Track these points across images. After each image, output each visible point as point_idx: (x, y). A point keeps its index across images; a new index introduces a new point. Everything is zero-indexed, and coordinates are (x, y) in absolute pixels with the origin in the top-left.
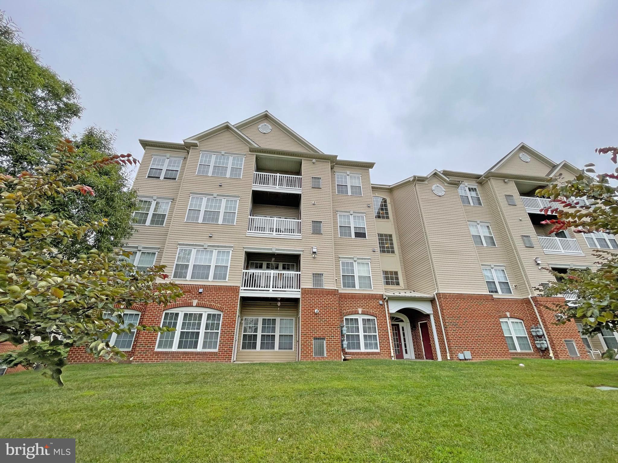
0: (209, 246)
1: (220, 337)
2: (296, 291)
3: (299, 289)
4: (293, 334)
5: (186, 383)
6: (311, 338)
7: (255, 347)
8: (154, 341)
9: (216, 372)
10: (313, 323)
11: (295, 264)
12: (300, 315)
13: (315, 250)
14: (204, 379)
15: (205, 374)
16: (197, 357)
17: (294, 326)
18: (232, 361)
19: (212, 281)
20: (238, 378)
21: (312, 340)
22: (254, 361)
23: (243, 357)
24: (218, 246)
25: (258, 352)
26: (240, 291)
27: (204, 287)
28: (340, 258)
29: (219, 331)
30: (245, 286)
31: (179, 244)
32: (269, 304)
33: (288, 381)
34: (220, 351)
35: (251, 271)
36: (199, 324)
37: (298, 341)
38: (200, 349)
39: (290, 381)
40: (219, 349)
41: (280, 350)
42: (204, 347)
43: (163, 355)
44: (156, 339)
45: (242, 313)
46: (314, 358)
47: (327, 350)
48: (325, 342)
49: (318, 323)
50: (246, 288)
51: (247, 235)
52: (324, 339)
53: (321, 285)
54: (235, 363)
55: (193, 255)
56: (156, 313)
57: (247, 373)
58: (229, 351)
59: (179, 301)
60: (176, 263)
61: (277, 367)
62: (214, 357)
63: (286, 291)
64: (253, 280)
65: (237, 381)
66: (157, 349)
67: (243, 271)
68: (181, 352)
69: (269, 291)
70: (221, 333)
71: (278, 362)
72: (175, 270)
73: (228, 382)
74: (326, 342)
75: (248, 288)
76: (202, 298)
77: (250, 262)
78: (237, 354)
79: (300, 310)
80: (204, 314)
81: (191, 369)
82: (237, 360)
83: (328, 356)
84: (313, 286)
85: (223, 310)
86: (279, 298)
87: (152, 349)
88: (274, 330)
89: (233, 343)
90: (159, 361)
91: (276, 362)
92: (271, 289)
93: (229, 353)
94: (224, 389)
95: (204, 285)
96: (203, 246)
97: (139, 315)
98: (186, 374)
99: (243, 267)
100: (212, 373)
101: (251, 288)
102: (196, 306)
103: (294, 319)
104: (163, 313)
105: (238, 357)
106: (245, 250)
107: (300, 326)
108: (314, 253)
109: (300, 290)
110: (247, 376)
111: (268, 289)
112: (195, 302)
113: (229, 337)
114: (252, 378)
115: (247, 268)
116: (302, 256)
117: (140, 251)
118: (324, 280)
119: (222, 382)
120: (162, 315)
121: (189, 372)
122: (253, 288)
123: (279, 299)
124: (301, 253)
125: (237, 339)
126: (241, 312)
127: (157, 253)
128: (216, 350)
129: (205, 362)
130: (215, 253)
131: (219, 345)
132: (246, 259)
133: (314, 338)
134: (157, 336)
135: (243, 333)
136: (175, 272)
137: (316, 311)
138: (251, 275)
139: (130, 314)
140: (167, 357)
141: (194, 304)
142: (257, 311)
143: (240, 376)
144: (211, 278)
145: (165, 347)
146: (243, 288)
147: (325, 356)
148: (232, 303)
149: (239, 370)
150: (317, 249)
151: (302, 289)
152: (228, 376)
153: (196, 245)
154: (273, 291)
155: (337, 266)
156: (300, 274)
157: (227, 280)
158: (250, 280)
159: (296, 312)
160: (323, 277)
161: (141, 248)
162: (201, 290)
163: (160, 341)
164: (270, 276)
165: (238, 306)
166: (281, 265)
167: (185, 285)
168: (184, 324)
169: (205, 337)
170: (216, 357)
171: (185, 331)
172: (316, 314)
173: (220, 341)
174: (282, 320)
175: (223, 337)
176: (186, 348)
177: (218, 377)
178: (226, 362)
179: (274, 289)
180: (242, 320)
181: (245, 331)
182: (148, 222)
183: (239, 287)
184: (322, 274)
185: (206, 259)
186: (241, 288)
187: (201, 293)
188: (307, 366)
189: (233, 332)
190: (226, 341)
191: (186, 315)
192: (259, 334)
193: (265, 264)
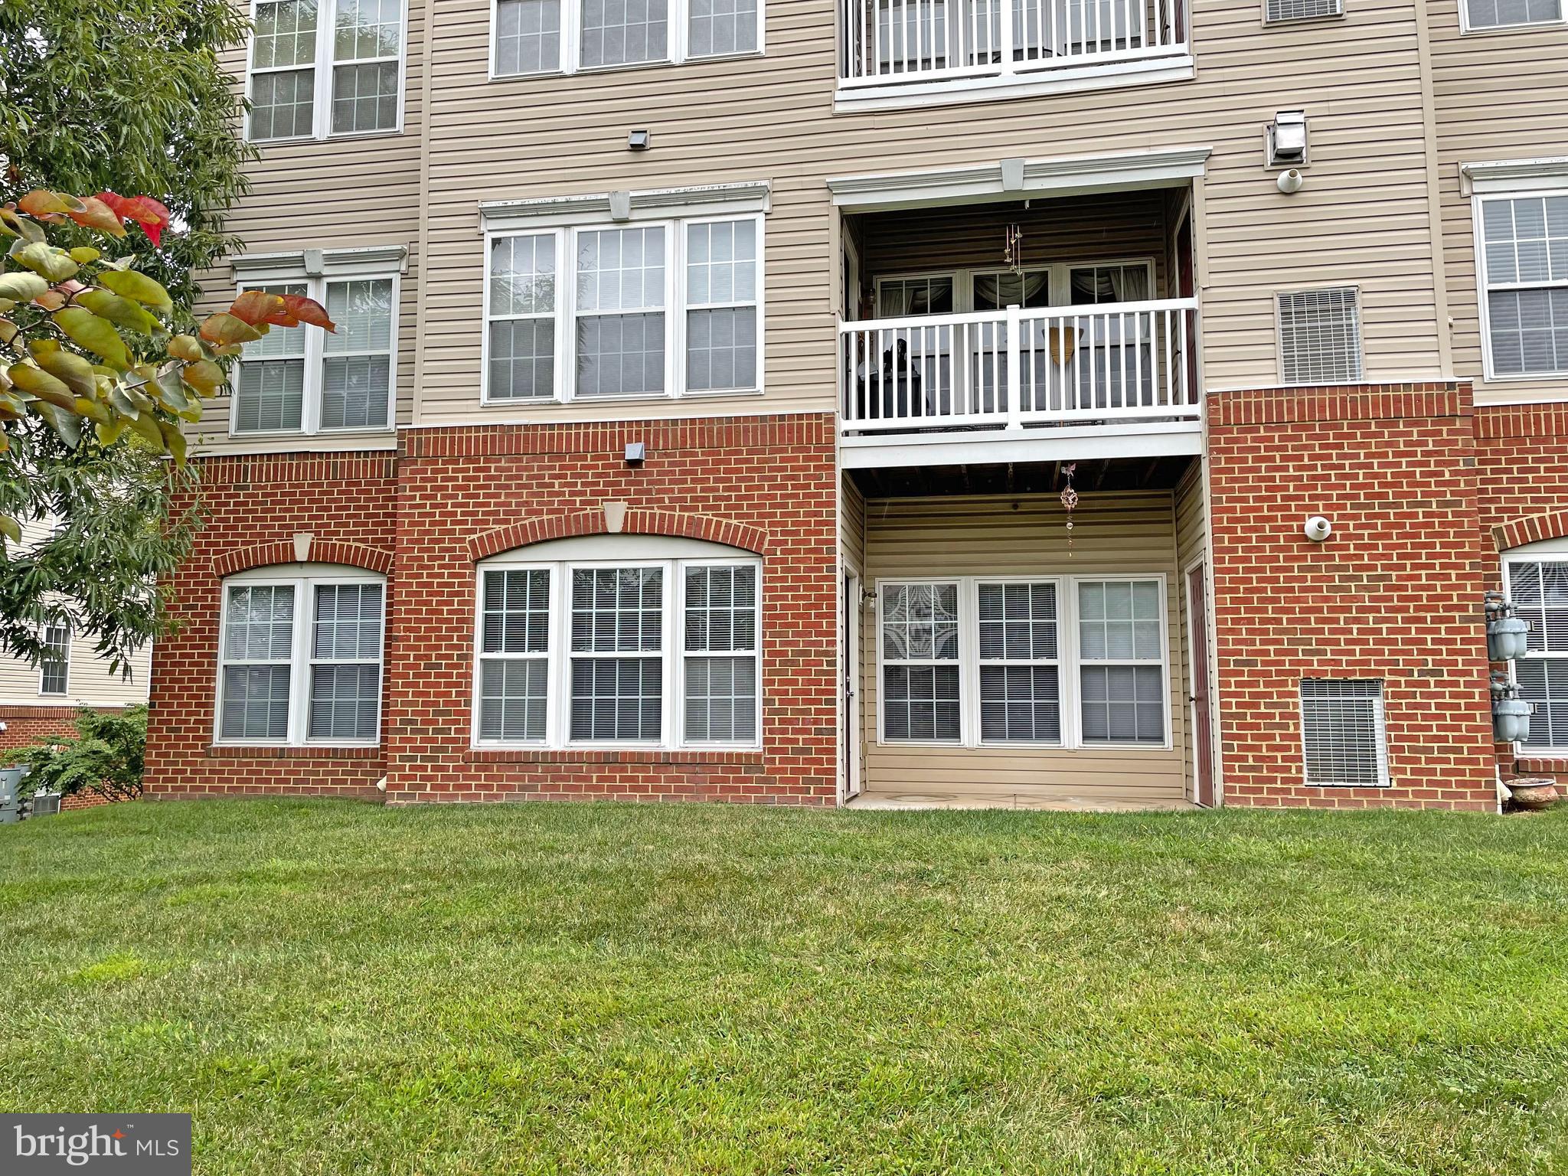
0: (638, 203)
1: (766, 683)
2: (1168, 419)
3: (1193, 400)
4: (1164, 661)
5: (586, 934)
6: (1284, 683)
7: (952, 729)
8: (458, 704)
9: (749, 868)
10: (1297, 600)
11: (1150, 263)
12: (1209, 556)
13: (1290, 139)
14: (680, 908)
15: (688, 877)
16: (667, 779)
17: (1163, 620)
18: (839, 797)
19: (685, 400)
20: (872, 910)
21: (1293, 695)
22: (954, 797)
23: (896, 774)
24: (688, 199)
25: (971, 753)
26: (841, 441)
27: (643, 430)
28: (1469, 176)
29: (757, 652)
30: (861, 415)
31: (486, 214)
32: (1007, 507)
33: (1192, 956)
34: (772, 751)
35: (889, 327)
36: (654, 622)
37: (1202, 700)
38: (672, 738)
39: (1206, 956)
40: (766, 741)
41: (1094, 745)
42: (693, 730)
43: (513, 769)
44: (467, 694)
45: (867, 559)
46: (1311, 791)
47: (1393, 749)
48: (1378, 703)
49: (1326, 599)
50: (868, 423)
51: (840, 108)
52: (1372, 686)
53: (1345, 362)
54: (855, 806)
55: (567, 264)
56: (441, 575)
57: (921, 875)
58: (819, 751)
59: (539, 512)
60: (487, 317)
61: (1096, 849)
62: (750, 780)
63: (1103, 422)
64: (902, 381)
65: (862, 935)
66: (479, 744)
67: (845, 327)
68: (589, 754)
69: (1001, 427)
70: (765, 663)
71: (1089, 807)
72: (493, 353)
73: (811, 935)
74: (1389, 706)
75: (881, 423)
76: (648, 492)
77: (878, 281)
78: (862, 759)
79: (1207, 527)
80: (668, 568)
81: (626, 844)
82: (866, 791)
83: (1401, 782)
84: (1289, 377)
85: (761, 543)
86: (1065, 463)
87: (455, 740)
88: (1047, 643)
89: (833, 712)
90: (496, 796)
91: (1077, 806)
92: (1014, 416)
93: (820, 761)
94: (781, 1000)
95: (648, 423)
96: (603, 206)
97: (378, 587)
98: (595, 874)
99: (836, 303)
100: (731, 874)
101: (896, 422)
102: (624, 534)
103: (1162, 580)
104: (473, 575)
105: (871, 774)
106: (838, 201)
107: (1211, 617)
108: (1287, 157)
109: (1197, 409)
110: (926, 896)
111: (996, 417)
112: (615, 514)
113: (811, 682)
114: (953, 919)
115: (865, 314)
116: (1199, 193)
117: (317, 277)
118: (1362, 331)
119: (778, 933)
120: (473, 585)
121: (611, 862)
122: (910, 421)
123: (1069, 471)
124: (1197, 171)
125: (855, 688)
126: (859, 552)
127: (396, 278)
128: (755, 745)
129: (705, 802)
130: (675, 236)
131: (765, 722)
132: (854, 261)
133: (1307, 684)
134: (469, 685)
135: (882, 662)
136: (494, 367)
137: (1311, 525)
138: (888, 356)
139: (344, 588)
140: (531, 779)
141: (615, 524)
142: (943, 546)
143: (882, 899)
144: (675, 382)
145: (514, 731)
146: (855, 424)
147: (1383, 779)
148: (800, 505)
149: (875, 858)
150: (1309, 132)
151: (1212, 398)
152: (814, 898)
153: (570, 208)
154: (1027, 425)
155: (1458, 232)
156: (1190, 313)
157: (760, 386)
158: (888, 381)
159: (1172, 541)
160: (1359, 315)
161: (321, 261)
162: (634, 451)
163: (486, 705)
164: (1003, 353)
165: (839, 519)
166: (1060, 278)
167: (552, 426)
168: (580, 625)
169: (693, 685)
170: (760, 780)
171: (592, 654)
172: (1316, 545)
173: (766, 702)
174: (1093, 592)
175: (782, 682)
176: (609, 735)
177: (755, 900)
178: (810, 800)
179: (1034, 416)
180: (868, 594)
181: (891, 650)
182: (322, 123)
183: (830, 419)
184: (1350, 297)
185: (631, 279)
186: (843, 425)
187: (635, 463)
188: (1292, 846)
189: (826, 653)
190: (794, 702)
191: (581, 578)
192: (969, 663)
193: (963, 284)
